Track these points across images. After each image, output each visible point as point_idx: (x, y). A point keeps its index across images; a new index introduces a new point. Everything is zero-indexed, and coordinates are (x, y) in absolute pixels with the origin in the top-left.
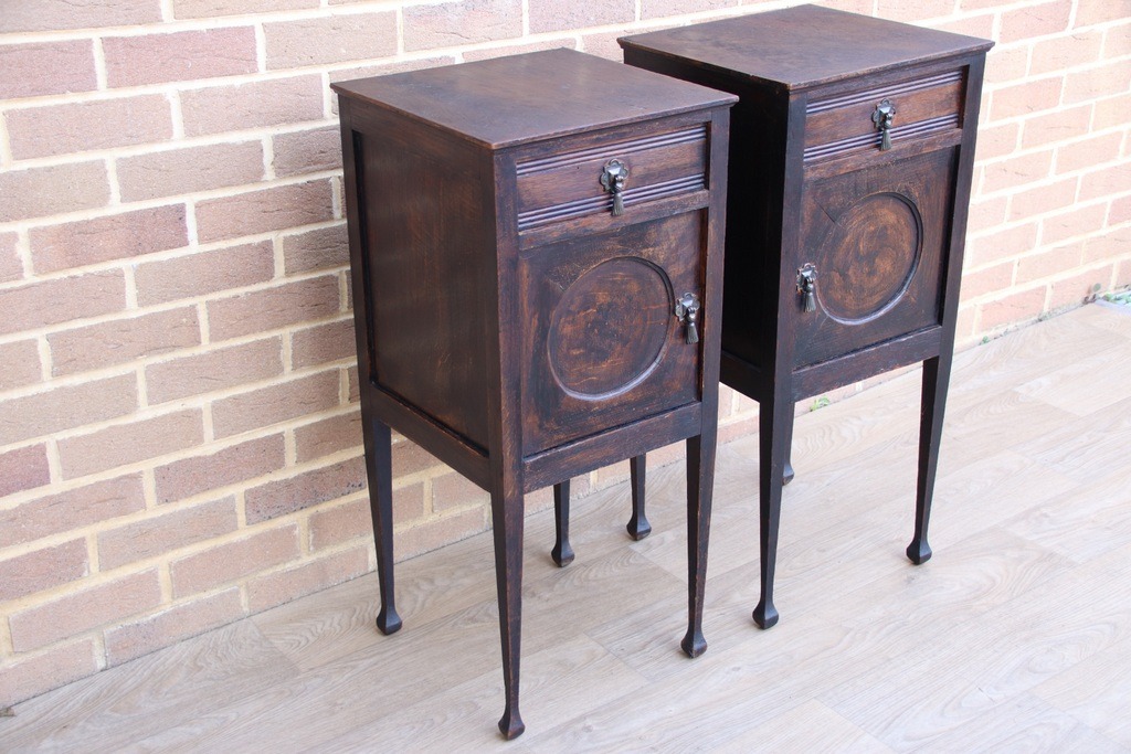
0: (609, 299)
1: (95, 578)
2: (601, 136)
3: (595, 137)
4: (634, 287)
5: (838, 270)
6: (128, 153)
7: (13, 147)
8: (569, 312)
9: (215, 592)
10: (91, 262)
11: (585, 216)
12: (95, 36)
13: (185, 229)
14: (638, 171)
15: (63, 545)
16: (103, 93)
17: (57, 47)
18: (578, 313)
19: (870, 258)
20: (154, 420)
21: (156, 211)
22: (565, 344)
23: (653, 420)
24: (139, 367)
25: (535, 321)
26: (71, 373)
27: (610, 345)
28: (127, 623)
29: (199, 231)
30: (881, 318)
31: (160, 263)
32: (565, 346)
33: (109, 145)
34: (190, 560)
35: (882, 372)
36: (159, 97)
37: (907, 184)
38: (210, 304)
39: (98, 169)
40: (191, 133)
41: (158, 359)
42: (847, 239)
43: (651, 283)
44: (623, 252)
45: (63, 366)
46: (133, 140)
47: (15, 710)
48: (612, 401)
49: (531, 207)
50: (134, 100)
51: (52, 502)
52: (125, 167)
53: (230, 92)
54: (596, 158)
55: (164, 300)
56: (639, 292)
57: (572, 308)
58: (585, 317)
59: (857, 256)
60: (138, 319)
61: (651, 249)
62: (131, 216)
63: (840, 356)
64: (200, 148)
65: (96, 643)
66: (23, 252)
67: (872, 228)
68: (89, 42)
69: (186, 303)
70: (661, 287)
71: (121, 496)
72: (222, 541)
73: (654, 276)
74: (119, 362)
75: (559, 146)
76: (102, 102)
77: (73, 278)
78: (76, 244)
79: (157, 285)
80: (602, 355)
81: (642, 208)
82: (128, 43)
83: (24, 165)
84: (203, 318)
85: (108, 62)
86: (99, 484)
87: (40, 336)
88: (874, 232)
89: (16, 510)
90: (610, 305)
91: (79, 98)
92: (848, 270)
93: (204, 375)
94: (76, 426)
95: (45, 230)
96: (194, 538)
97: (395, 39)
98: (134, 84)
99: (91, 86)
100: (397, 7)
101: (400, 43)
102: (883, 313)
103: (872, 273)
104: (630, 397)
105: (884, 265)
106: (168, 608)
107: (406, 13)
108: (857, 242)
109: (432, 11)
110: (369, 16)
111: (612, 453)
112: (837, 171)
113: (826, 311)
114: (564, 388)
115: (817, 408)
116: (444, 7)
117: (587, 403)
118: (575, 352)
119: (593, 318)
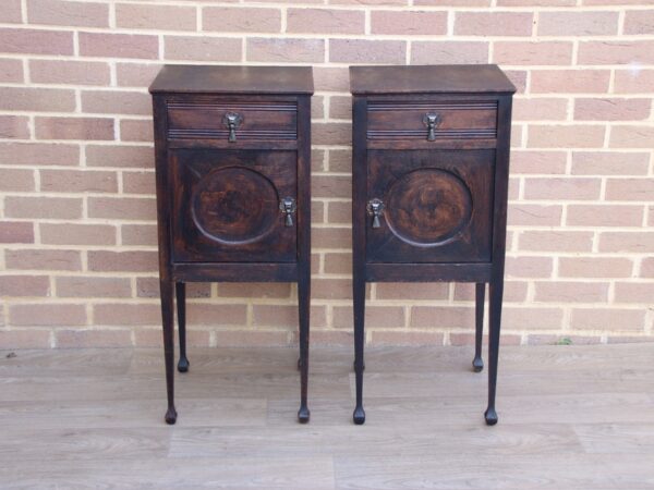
0: (235, 189)
1: (52, 299)
2: (220, 97)
3: (215, 97)
4: (252, 186)
5: (404, 209)
6: (87, 88)
7: (31, 77)
8: (207, 190)
9: (118, 328)
10: (64, 138)
12: (76, 30)
13: (113, 131)
14: (249, 121)
15: (38, 277)
16: (77, 58)
17: (56, 33)
18: (214, 192)
19: (432, 207)
20: (90, 226)
21: (99, 119)
22: (204, 206)
23: (262, 264)
24: (85, 196)
25: (182, 189)
26: (50, 190)
27: (236, 215)
28: (69, 328)
29: (121, 134)
30: (440, 247)
31: (98, 146)
33: (78, 82)
34: (104, 306)
36: (105, 63)
37: (455, 166)
38: (124, 173)
39: (71, 94)
40: (120, 83)
41: (94, 195)
42: (411, 191)
43: (264, 186)
44: (242, 164)
45: (46, 186)
46: (89, 82)
48: (236, 246)
49: (178, 128)
50: (92, 63)
51: (35, 253)
52: (85, 95)
53: (143, 67)
54: (221, 110)
55: (100, 165)
56: (256, 190)
57: (209, 188)
58: (218, 195)
59: (419, 203)
60: (85, 172)
62: (85, 120)
64: (125, 92)
65: (52, 333)
66: (31, 126)
67: (430, 189)
68: (72, 33)
69: (112, 169)
70: (273, 190)
71: (69, 260)
72: (122, 301)
73: (266, 183)
74: (74, 191)
75: (193, 98)
76: (76, 62)
77: (55, 144)
78: (57, 128)
79: (96, 157)
80: (230, 220)
81: (250, 142)
82: (91, 36)
83: (36, 86)
84: (120, 179)
85: (80, 42)
86: (59, 250)
87: (36, 169)
88: (432, 191)
89: (16, 252)
90: (235, 193)
91: (65, 59)
92: (413, 210)
93: (118, 209)
94: (48, 218)
95: (43, 118)
96: (106, 295)
97: (240, 54)
98: (93, 55)
99: (71, 54)
100: (244, 36)
101: (244, 55)
102: (441, 244)
103: (432, 217)
104: (248, 248)
105: (443, 214)
106: (91, 328)
107: (249, 40)
108: (418, 195)
109: (265, 41)
110: (226, 40)
111: (232, 275)
112: (393, 147)
113: (395, 232)
114: (203, 231)
115: (561, 344)
116: (273, 40)
117: (217, 242)
118: (212, 213)
119: (223, 197)
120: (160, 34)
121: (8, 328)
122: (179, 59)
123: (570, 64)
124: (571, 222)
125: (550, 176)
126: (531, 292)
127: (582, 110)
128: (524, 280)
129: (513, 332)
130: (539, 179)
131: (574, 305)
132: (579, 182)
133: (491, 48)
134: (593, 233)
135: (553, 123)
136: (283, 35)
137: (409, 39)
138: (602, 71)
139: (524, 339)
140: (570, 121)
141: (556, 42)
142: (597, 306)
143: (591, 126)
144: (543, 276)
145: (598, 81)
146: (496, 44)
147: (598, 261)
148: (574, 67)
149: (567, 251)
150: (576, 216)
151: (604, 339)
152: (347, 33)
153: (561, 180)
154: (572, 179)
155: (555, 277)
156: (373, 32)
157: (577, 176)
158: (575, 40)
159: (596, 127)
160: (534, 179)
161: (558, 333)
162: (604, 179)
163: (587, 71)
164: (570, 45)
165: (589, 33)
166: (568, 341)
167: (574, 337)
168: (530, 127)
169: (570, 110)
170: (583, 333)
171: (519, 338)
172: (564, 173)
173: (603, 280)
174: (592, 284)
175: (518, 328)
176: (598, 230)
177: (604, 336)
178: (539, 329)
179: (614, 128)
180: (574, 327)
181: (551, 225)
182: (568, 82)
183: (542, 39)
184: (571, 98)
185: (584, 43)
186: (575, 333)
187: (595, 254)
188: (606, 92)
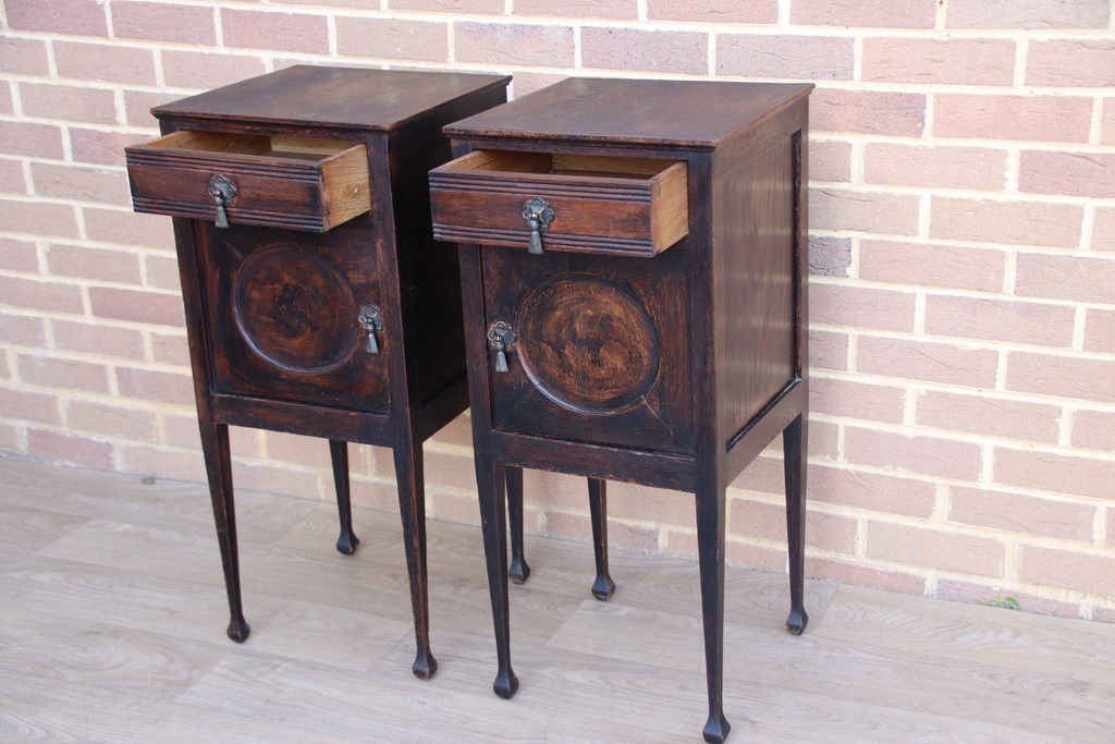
0: (295, 283)
2: (254, 128)
3: (247, 127)
4: (320, 281)
5: (550, 344)
7: (165, 76)
8: (256, 280)
9: (299, 468)
12: (217, 6)
16: (220, 49)
17: (192, 9)
18: (265, 283)
19: (595, 345)
22: (253, 307)
23: (337, 411)
25: (218, 276)
27: (300, 327)
30: (610, 417)
32: (255, 309)
36: (258, 60)
42: (558, 313)
43: (336, 282)
47: (157, 482)
50: (241, 58)
56: (325, 286)
57: (257, 277)
58: (272, 290)
59: (574, 336)
67: (591, 313)
68: (212, 9)
70: (347, 290)
75: (215, 127)
76: (220, 56)
80: (292, 332)
82: (237, 14)
83: (173, 91)
85: (223, 26)
88: (593, 317)
89: (165, 337)
90: (296, 288)
91: (205, 50)
97: (445, 48)
98: (242, 46)
99: (213, 43)
100: (450, 19)
101: (451, 52)
102: (612, 413)
103: (597, 362)
104: (317, 380)
105: (614, 360)
106: (265, 463)
107: (459, 26)
108: (571, 320)
109: (481, 28)
110: (422, 24)
111: (298, 422)
113: (536, 382)
114: (253, 346)
115: (998, 605)
116: (493, 27)
117: (274, 367)
118: (264, 318)
119: (279, 293)
120: (330, 14)
121: (164, 448)
122: (357, 55)
123: (1009, 83)
124: (1014, 383)
125: (974, 295)
126: (942, 502)
127: (1035, 173)
128: (927, 479)
129: (913, 571)
130: (953, 298)
131: (1026, 539)
132: (1029, 311)
133: (858, 49)
134: (1059, 411)
135: (978, 196)
136: (508, 19)
137: (713, 30)
138: (1075, 99)
139: (931, 586)
140: (1011, 193)
141: (982, 41)
142: (1071, 546)
143: (1053, 206)
144: (963, 478)
145: (1070, 120)
146: (867, 43)
147: (1071, 462)
148: (1019, 89)
149: (1008, 436)
150: (1025, 374)
151: (1086, 610)
152: (609, 17)
153: (995, 303)
154: (1015, 304)
155: (986, 482)
156: (651, 16)
157: (1026, 300)
158: (1022, 38)
159: (1066, 207)
160: (943, 298)
161: (996, 584)
162: (1081, 309)
163: (1046, 98)
164: (1011, 46)
165: (1050, 24)
166: (1012, 603)
167: (1026, 596)
168: (934, 199)
169: (1012, 174)
170: (1044, 593)
171: (920, 582)
172: (999, 291)
173: (1083, 500)
174: (1061, 504)
175: (922, 565)
176: (1071, 406)
177: (1086, 605)
178: (958, 571)
179: (1100, 211)
180: (1025, 579)
181: (977, 384)
182: (1007, 119)
183: (957, 34)
184: (1013, 149)
185: (1041, 44)
186: (1029, 589)
187: (1064, 448)
188: (1084, 140)
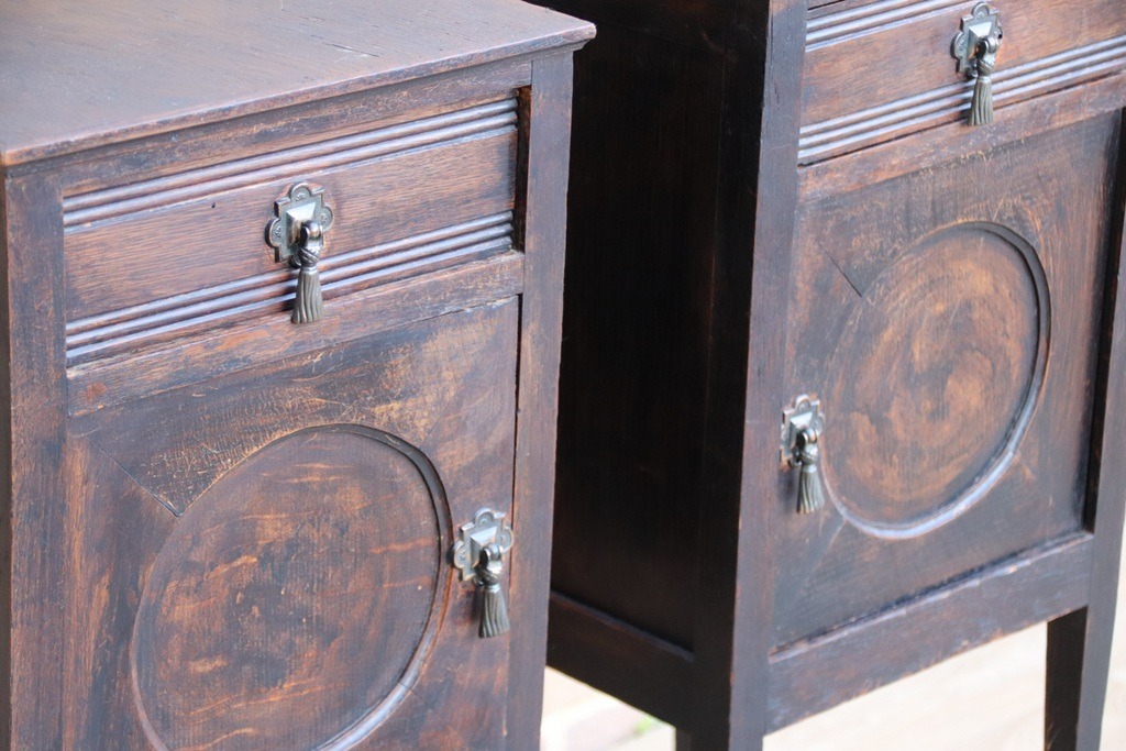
0: (289, 531)
2: (270, 127)
3: (255, 129)
4: (353, 499)
5: (867, 410)
8: (189, 567)
11: (229, 325)
14: (357, 210)
18: (212, 567)
19: (938, 375)
22: (175, 646)
25: (102, 594)
27: (291, 645)
30: (961, 520)
32: (177, 653)
35: (964, 649)
37: (1017, 200)
42: (887, 335)
43: (393, 487)
44: (327, 412)
49: (99, 307)
54: (255, 178)
56: (365, 511)
57: (196, 556)
58: (229, 577)
59: (908, 376)
61: (396, 405)
63: (872, 615)
67: (940, 308)
70: (418, 496)
73: (402, 472)
75: (169, 152)
80: (270, 671)
81: (366, 302)
88: (944, 316)
90: (291, 545)
92: (888, 408)
102: (962, 507)
103: (939, 412)
105: (966, 393)
112: (871, 179)
118: (201, 667)
119: (247, 578)
